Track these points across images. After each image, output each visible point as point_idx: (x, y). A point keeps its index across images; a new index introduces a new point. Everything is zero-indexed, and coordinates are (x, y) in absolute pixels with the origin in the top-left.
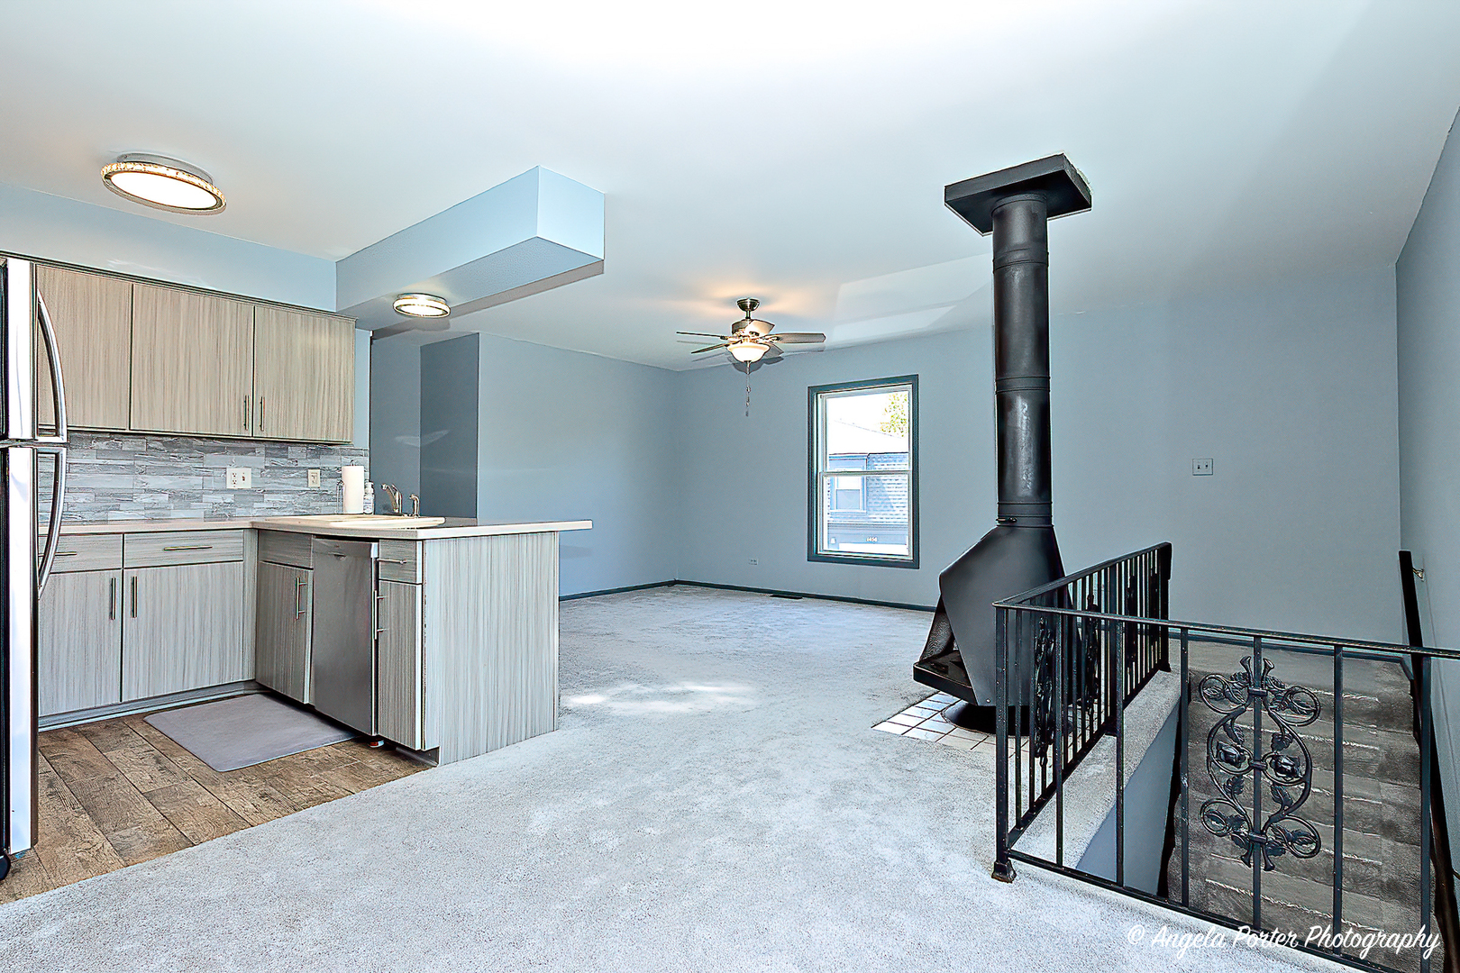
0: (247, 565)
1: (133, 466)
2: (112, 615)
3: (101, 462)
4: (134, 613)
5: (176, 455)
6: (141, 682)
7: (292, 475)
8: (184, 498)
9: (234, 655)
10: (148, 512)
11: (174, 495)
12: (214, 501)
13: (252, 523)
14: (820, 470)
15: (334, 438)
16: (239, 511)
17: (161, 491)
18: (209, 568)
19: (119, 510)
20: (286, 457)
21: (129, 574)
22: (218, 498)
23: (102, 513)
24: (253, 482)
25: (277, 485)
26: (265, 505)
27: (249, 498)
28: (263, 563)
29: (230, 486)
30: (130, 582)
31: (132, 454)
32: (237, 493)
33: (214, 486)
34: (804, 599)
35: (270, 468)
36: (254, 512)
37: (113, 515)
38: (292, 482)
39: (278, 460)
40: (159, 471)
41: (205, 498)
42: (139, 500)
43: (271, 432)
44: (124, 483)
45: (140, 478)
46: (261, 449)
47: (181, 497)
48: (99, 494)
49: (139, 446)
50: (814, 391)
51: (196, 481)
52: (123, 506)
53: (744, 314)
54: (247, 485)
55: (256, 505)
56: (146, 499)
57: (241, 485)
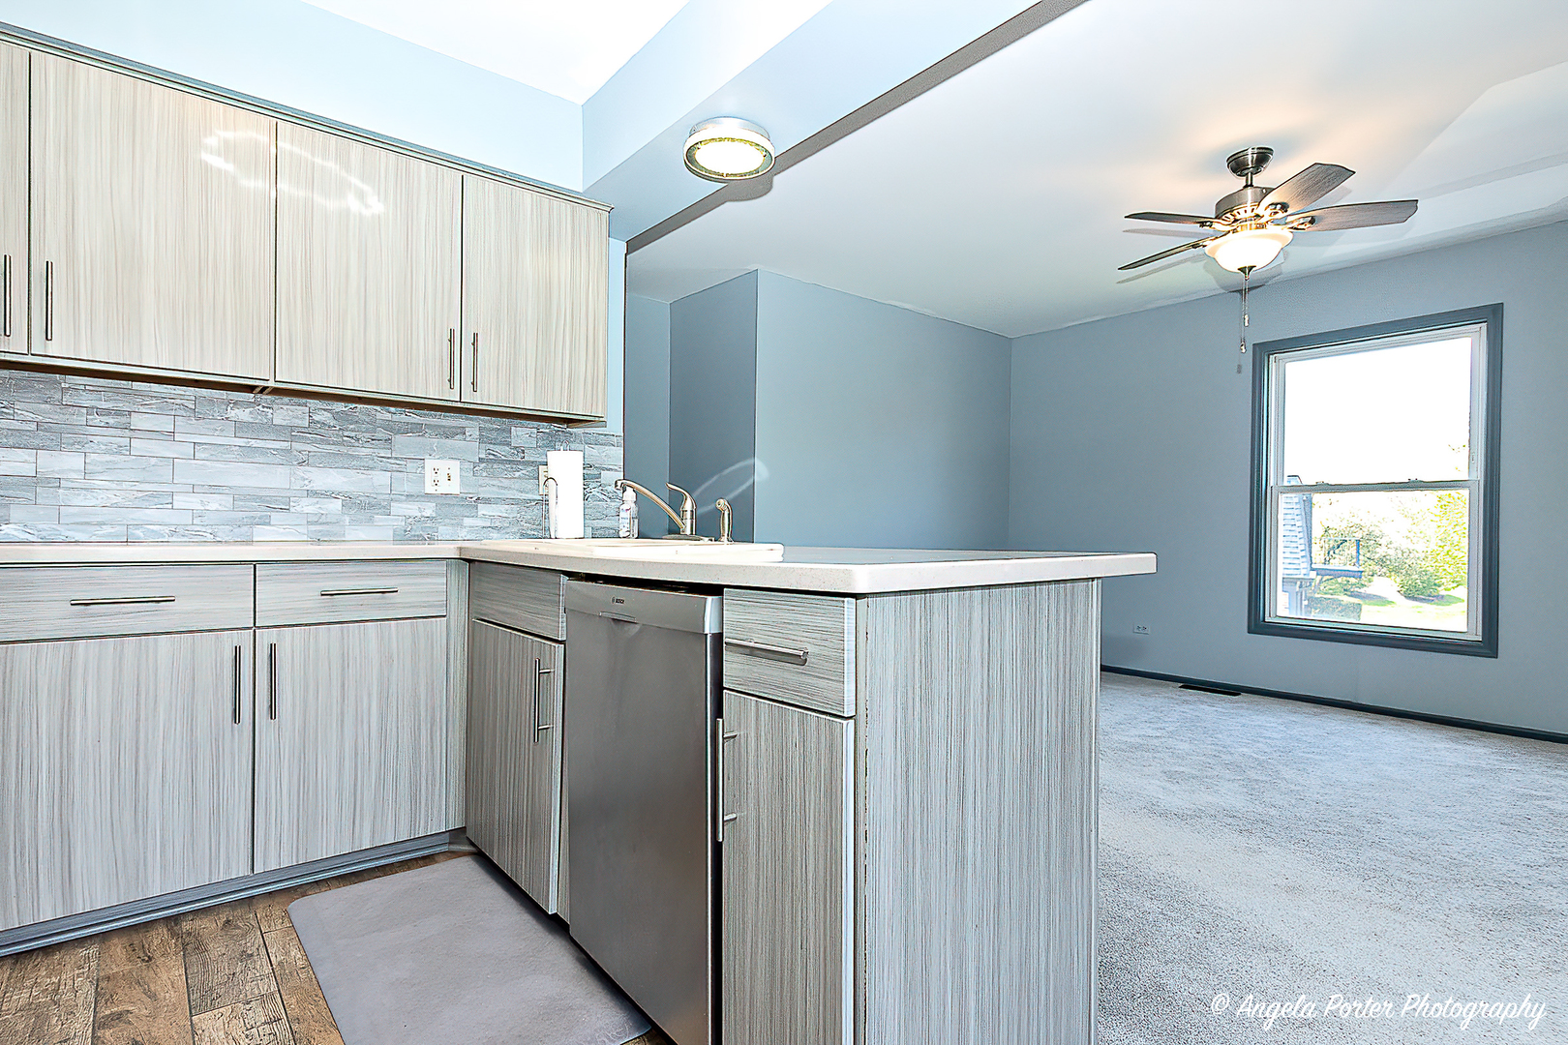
0: (452, 623)
1: (289, 451)
2: (236, 716)
3: (241, 442)
4: (272, 712)
5: (353, 434)
6: (285, 839)
7: (517, 474)
8: (364, 507)
9: (434, 785)
10: (313, 528)
11: (350, 501)
12: (408, 513)
13: (460, 549)
14: (1272, 482)
15: (578, 409)
16: (444, 531)
17: (331, 495)
18: (393, 629)
19: (269, 524)
20: (509, 444)
21: (265, 638)
22: (412, 509)
23: (245, 529)
24: (462, 483)
25: (495, 489)
26: (480, 523)
27: (457, 510)
28: (479, 622)
29: (430, 489)
30: (266, 652)
31: (291, 432)
32: (440, 501)
33: (407, 488)
34: (1243, 697)
35: (488, 461)
36: (463, 533)
37: (261, 533)
38: (517, 485)
39: (497, 448)
40: (330, 462)
41: (396, 508)
42: (298, 508)
43: (488, 395)
44: (275, 478)
45: (301, 471)
46: (473, 426)
47: (362, 507)
48: (240, 497)
49: (297, 418)
50: (1264, 351)
51: (381, 479)
52: (276, 517)
53: (1242, 181)
54: (454, 488)
55: (467, 521)
56: (308, 506)
57: (445, 488)
